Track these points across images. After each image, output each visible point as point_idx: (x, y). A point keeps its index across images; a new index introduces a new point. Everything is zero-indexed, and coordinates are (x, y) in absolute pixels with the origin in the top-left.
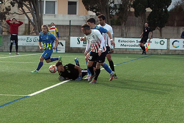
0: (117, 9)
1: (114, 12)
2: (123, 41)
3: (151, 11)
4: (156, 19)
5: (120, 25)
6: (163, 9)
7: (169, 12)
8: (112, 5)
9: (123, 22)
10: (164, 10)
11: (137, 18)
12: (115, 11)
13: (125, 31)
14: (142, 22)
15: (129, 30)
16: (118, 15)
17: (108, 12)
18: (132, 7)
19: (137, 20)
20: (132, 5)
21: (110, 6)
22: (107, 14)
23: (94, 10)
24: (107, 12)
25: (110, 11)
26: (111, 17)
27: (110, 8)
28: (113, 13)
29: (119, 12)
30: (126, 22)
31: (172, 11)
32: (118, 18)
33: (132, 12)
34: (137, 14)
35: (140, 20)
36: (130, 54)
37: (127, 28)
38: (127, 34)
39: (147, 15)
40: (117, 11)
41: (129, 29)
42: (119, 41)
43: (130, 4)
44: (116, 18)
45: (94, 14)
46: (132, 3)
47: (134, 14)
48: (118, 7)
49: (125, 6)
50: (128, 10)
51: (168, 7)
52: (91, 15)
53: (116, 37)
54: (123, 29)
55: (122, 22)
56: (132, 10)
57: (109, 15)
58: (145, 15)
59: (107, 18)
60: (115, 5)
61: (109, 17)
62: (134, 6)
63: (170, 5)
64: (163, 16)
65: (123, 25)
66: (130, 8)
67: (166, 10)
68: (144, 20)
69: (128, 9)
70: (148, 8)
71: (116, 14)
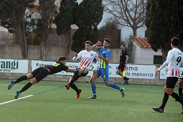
0: (35, 24)
1: (31, 28)
2: (42, 65)
3: (78, 28)
4: (83, 38)
5: (39, 44)
6: (91, 27)
7: (99, 30)
8: (29, 20)
9: (43, 41)
10: (93, 27)
11: (60, 37)
12: (33, 27)
13: (45, 53)
14: (66, 41)
15: (50, 52)
16: (36, 33)
17: (24, 28)
18: (54, 23)
19: (60, 39)
20: (53, 21)
21: (26, 21)
22: (22, 30)
23: (7, 25)
24: (22, 28)
25: (27, 27)
26: (27, 35)
27: (27, 23)
28: (30, 30)
29: (38, 29)
30: (46, 41)
31: (102, 29)
32: (36, 37)
33: (53, 29)
34: (59, 31)
35: (63, 40)
36: (50, 81)
37: (47, 49)
38: (48, 57)
39: (72, 33)
40: (35, 27)
41: (50, 49)
42: (37, 65)
43: (51, 19)
44: (33, 36)
45: (6, 30)
46: (54, 18)
47: (56, 32)
48: (36, 22)
49: (45, 22)
50: (49, 27)
51: (97, 24)
52: (2, 32)
53: (33, 60)
54: (42, 50)
55: (41, 41)
56: (54, 26)
57: (25, 32)
58: (70, 33)
59: (23, 35)
60: (33, 20)
61: (25, 35)
62: (55, 22)
63: (101, 21)
64: (92, 35)
65: (43, 44)
66: (51, 24)
67: (96, 28)
68: (68, 39)
69: (48, 25)
70: (73, 24)
71: (33, 30)
